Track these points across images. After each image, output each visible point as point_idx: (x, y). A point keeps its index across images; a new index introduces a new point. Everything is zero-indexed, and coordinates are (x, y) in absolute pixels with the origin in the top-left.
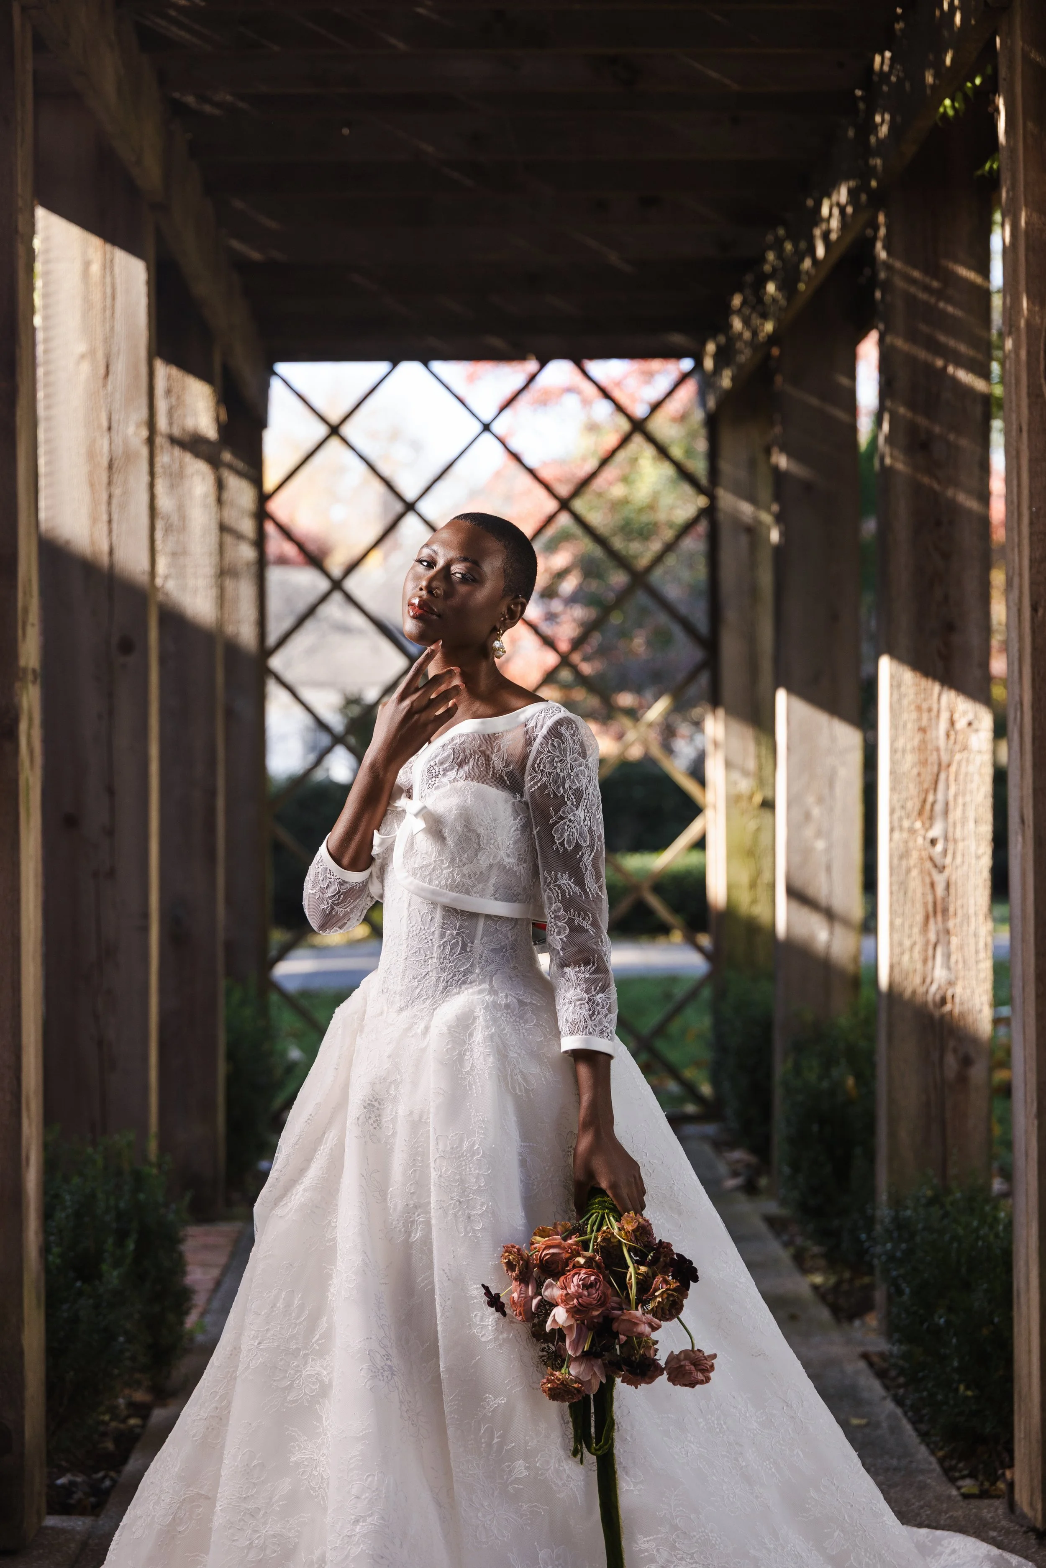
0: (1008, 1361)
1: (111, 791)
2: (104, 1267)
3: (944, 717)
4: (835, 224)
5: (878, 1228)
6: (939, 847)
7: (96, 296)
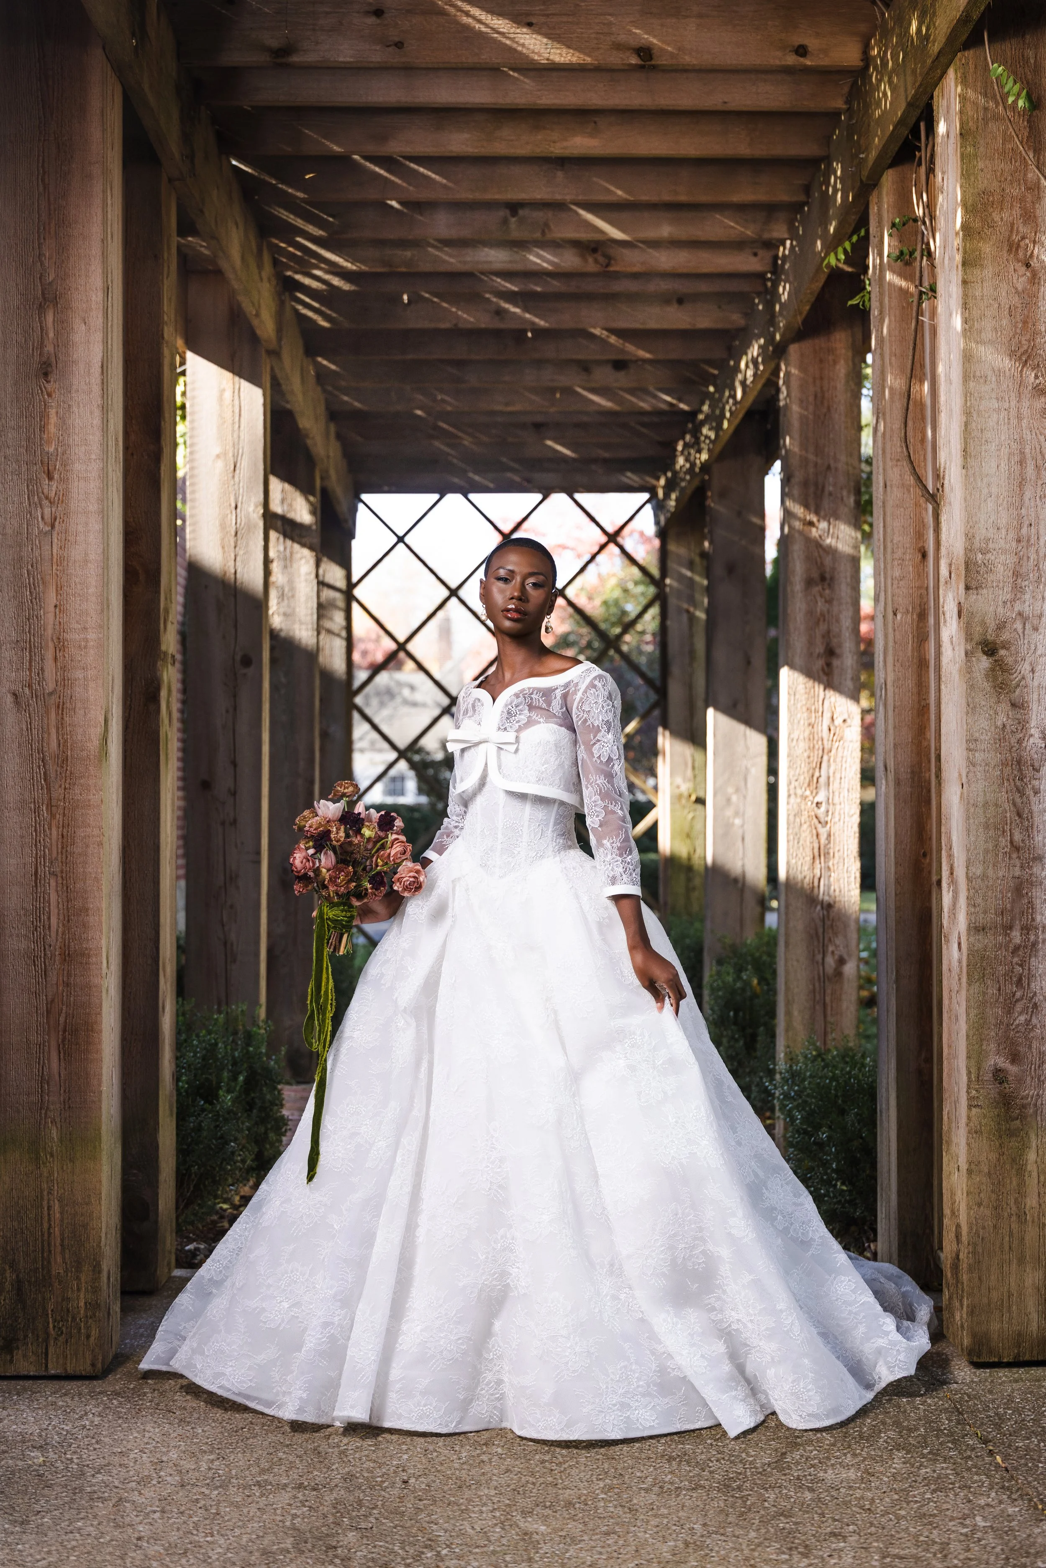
0: (874, 1165)
1: (234, 764)
2: (221, 1093)
3: (827, 715)
4: (750, 373)
5: (778, 1077)
6: (823, 808)
7: (228, 415)
